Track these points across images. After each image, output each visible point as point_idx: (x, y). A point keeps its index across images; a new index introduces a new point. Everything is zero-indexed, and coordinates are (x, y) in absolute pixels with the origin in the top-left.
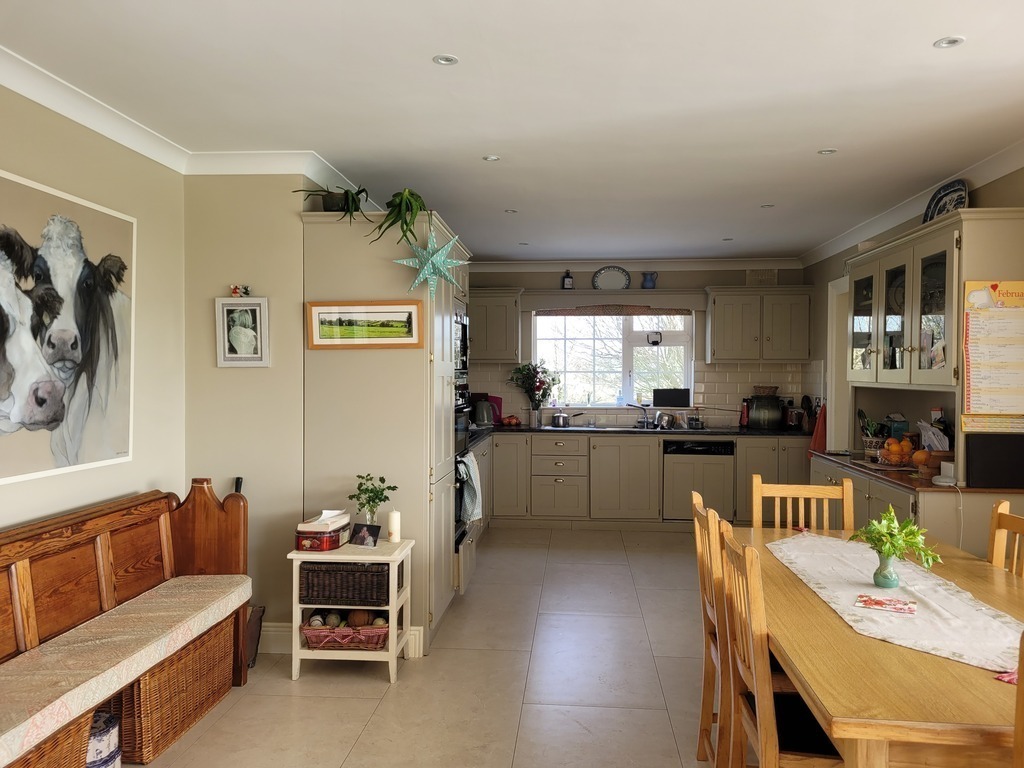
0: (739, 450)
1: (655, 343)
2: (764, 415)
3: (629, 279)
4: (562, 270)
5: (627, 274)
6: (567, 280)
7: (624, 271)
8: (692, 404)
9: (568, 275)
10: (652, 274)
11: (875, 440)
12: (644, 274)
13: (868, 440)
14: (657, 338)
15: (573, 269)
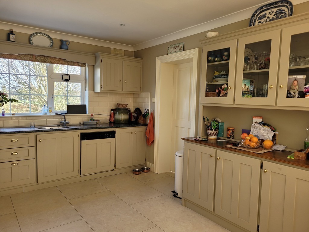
0: (117, 135)
1: (67, 80)
2: (122, 117)
3: (53, 42)
4: (7, 28)
5: (51, 39)
6: (11, 36)
7: (49, 37)
8: (87, 113)
9: (11, 32)
10: (66, 41)
11: (215, 132)
12: (62, 41)
13: (212, 132)
14: (67, 78)
15: (15, 30)
